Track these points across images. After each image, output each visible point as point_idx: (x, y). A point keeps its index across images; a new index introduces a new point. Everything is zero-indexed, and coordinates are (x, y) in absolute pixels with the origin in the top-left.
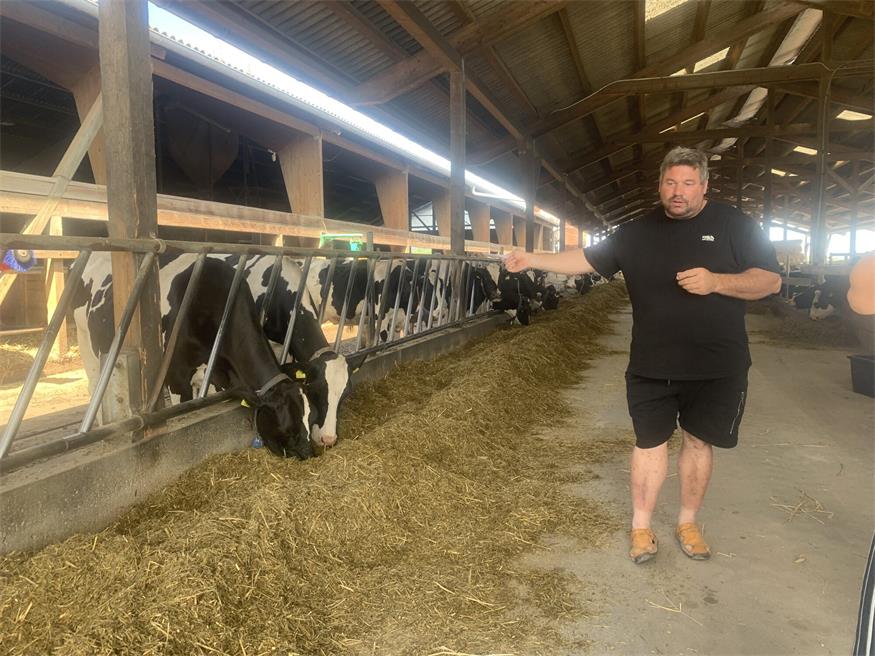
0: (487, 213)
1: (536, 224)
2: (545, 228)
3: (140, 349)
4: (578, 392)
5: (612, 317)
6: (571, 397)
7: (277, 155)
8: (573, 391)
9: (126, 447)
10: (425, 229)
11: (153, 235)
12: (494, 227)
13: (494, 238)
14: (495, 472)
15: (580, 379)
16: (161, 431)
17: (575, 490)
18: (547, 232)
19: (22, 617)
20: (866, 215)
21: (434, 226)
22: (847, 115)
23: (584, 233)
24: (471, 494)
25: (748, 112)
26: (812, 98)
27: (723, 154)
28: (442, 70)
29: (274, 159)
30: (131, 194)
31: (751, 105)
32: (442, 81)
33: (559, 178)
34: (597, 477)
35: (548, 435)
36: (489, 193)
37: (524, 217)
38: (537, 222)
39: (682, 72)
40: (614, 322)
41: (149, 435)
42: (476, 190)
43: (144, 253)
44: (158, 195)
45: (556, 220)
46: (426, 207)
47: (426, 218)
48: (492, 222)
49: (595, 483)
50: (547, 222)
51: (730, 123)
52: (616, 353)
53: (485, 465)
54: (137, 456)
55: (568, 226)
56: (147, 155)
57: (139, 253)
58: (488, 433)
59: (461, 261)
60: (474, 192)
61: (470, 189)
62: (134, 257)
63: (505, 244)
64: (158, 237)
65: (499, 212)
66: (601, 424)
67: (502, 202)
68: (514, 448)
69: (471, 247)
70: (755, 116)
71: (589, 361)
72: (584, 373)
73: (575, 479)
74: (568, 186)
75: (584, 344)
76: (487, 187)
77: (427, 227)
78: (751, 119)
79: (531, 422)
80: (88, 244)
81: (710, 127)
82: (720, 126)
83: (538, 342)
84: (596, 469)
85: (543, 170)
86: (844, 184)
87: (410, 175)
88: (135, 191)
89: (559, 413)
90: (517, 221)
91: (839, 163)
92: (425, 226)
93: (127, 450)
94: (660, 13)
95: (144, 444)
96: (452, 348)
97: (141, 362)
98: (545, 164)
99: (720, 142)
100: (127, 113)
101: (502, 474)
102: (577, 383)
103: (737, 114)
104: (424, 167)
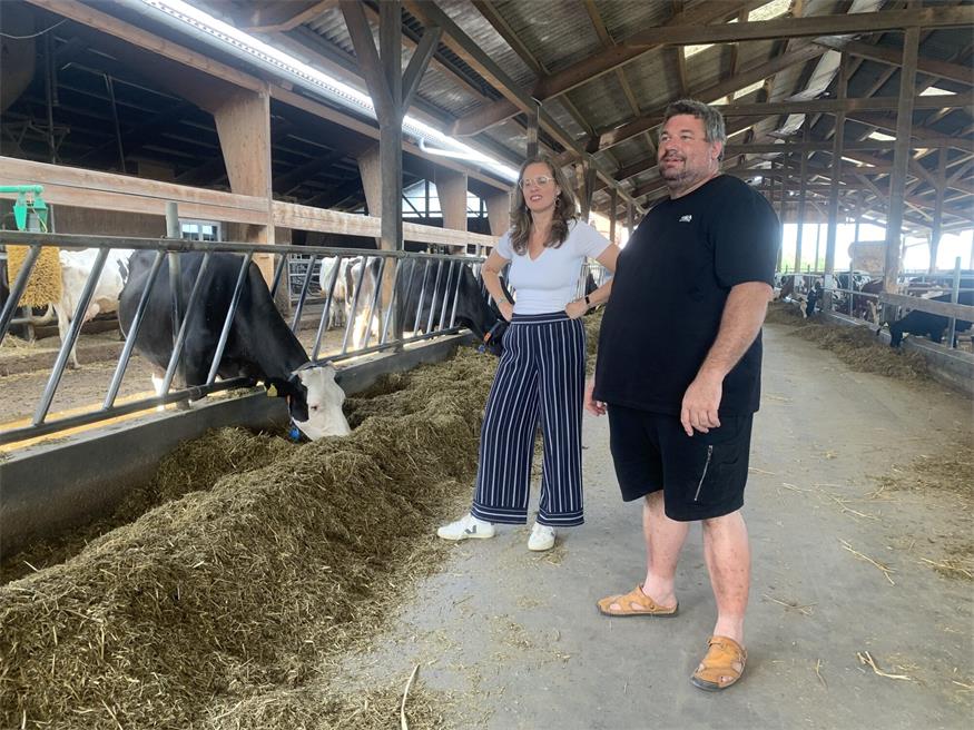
10: (416, 216)
25: (818, 86)
77: (419, 213)
92: (416, 212)
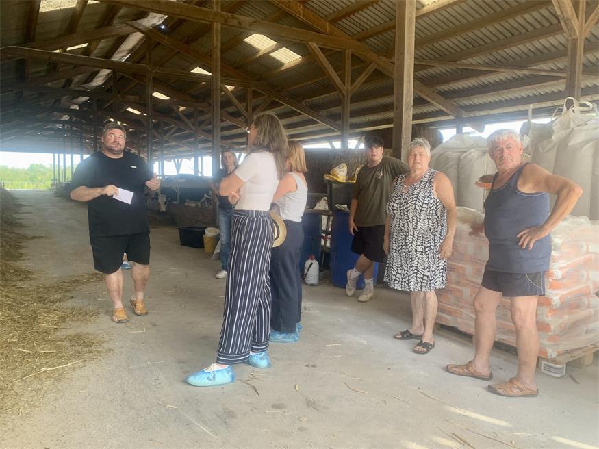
4: (25, 262)
22: (157, 95)
25: (99, 81)
26: (137, 81)
27: (80, 105)
31: (100, 77)
34: (72, 297)
39: (58, 51)
49: (73, 300)
51: (86, 85)
70: (103, 84)
71: (20, 244)
73: (60, 300)
78: (99, 86)
81: (72, 86)
82: (79, 86)
84: (69, 294)
86: (156, 134)
91: (153, 121)
94: (47, 10)
99: (78, 97)
103: (91, 81)
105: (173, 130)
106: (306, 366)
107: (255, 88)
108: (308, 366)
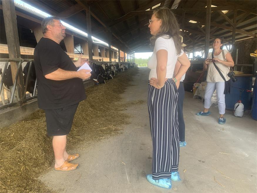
0: (98, 47)
1: (112, 51)
2: (115, 52)
3: (20, 85)
5: (133, 77)
6: (122, 95)
7: (33, 31)
8: (122, 94)
9: (19, 107)
10: (79, 52)
11: (20, 58)
12: (100, 52)
13: (100, 55)
14: (104, 110)
15: (124, 92)
16: (26, 104)
17: (122, 112)
18: (115, 53)
19: (12, 135)
20: (198, 48)
21: (81, 51)
22: (191, 21)
23: (125, 53)
24: (99, 114)
28: (83, 9)
29: (32, 32)
30: (14, 48)
32: (84, 12)
33: (118, 38)
34: (127, 109)
35: (116, 103)
36: (98, 42)
37: (108, 49)
38: (112, 50)
39: (149, 10)
40: (133, 78)
41: (23, 105)
42: (94, 41)
43: (19, 62)
44: (20, 47)
45: (117, 50)
46: (78, 46)
47: (79, 49)
48: (99, 50)
49: (126, 111)
50: (115, 50)
52: (133, 85)
53: (102, 108)
54: (22, 109)
55: (121, 51)
56: (17, 38)
57: (18, 62)
58: (102, 103)
59: (92, 62)
60: (94, 42)
61: (92, 41)
62: (16, 63)
63: (104, 57)
64: (21, 58)
65: (101, 47)
66: (128, 100)
67: (102, 44)
68: (109, 106)
69: (94, 58)
71: (127, 88)
72: (125, 90)
73: (122, 110)
74: (120, 40)
75: (125, 83)
76: (97, 40)
79: (112, 101)
80: (8, 60)
83: (114, 83)
84: (126, 108)
85: (113, 35)
86: (191, 40)
87: (74, 36)
88: (15, 47)
89: (119, 99)
90: (106, 50)
91: (190, 34)
92: (79, 51)
93: (20, 108)
95: (23, 107)
96: (91, 86)
97: (20, 88)
98: (113, 34)
100: (12, 28)
101: (106, 110)
102: (123, 92)
104: (78, 34)
105: (199, 37)
106: (199, 161)
107: (239, 9)
108: (200, 161)
